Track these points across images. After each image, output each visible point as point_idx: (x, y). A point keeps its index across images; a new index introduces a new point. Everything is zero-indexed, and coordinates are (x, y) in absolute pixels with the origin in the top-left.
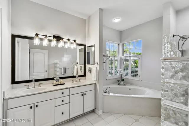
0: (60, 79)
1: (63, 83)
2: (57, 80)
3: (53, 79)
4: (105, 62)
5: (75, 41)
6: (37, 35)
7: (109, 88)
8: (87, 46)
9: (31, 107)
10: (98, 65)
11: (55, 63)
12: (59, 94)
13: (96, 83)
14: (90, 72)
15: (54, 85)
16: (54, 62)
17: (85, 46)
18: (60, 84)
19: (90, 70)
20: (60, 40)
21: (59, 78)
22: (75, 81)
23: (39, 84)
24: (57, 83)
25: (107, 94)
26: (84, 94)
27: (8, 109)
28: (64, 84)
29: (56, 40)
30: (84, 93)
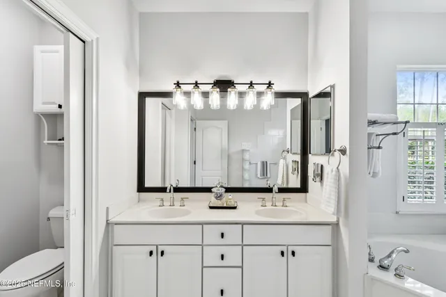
0: (226, 192)
1: (232, 204)
2: (217, 194)
3: (208, 190)
4: (379, 148)
5: (270, 85)
6: (178, 85)
7: (407, 252)
8: (310, 96)
9: (151, 253)
10: (345, 159)
11: (243, 150)
12: (212, 234)
13: (337, 224)
14: (318, 179)
15: (211, 208)
16: (240, 149)
17: (303, 96)
18: (225, 205)
19: (318, 175)
20: (229, 90)
21: (224, 190)
22: (269, 204)
23: (182, 199)
24: (219, 203)
25: (389, 277)
26: (290, 253)
27: (115, 243)
28: (235, 208)
29: (218, 90)
30: (291, 249)
